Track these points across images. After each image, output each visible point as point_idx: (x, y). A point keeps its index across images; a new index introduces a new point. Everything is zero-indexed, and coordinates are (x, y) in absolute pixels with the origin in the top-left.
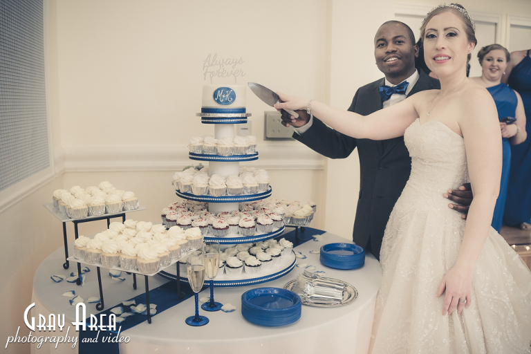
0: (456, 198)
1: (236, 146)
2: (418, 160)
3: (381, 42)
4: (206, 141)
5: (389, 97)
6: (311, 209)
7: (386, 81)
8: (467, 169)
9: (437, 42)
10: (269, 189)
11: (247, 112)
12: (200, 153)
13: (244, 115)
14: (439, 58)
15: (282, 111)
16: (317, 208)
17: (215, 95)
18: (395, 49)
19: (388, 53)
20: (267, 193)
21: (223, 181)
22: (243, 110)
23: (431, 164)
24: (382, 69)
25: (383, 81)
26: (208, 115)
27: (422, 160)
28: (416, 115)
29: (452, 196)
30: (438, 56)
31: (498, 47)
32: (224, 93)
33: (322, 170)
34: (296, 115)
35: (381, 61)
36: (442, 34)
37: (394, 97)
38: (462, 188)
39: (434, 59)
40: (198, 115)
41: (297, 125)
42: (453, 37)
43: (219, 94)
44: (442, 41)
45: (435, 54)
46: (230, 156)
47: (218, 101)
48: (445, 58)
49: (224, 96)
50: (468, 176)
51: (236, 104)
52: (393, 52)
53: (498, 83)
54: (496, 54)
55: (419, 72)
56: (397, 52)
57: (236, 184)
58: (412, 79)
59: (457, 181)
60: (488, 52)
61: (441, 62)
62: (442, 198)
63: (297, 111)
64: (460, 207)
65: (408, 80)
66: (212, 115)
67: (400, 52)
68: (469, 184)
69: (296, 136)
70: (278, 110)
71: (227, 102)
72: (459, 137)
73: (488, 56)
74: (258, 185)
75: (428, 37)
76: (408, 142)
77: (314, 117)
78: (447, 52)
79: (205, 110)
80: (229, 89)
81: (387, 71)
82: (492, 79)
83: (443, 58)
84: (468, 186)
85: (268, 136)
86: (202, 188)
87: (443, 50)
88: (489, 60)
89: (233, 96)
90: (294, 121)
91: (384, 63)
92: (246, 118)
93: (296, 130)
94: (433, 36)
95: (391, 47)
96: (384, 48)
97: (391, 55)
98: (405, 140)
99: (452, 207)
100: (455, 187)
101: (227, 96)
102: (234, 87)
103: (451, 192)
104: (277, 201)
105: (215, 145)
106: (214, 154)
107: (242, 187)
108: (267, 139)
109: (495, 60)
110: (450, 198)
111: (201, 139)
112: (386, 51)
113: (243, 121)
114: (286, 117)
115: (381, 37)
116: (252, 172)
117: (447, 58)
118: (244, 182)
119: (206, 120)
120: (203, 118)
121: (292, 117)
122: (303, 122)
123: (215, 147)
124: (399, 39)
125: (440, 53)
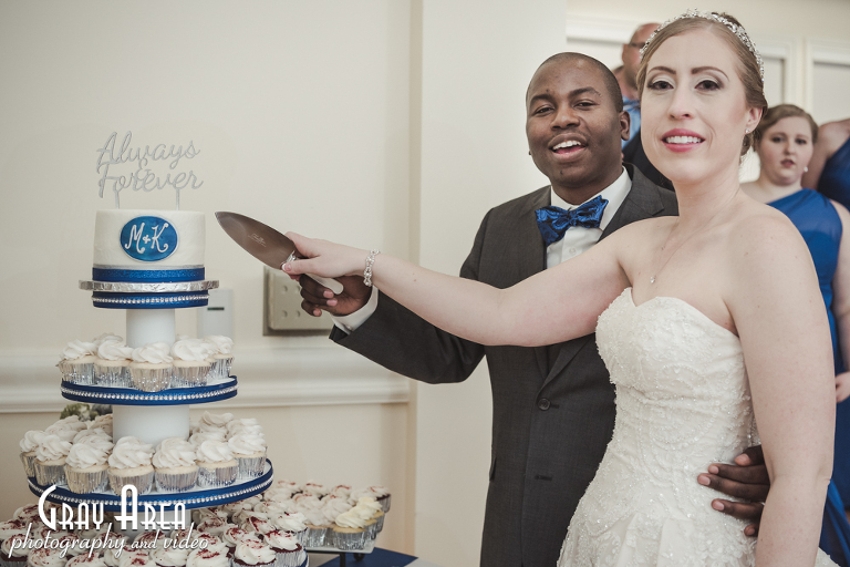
0: (730, 484)
1: (179, 364)
2: (633, 394)
3: (542, 101)
4: (101, 351)
5: (561, 235)
6: (377, 505)
7: (554, 195)
8: (751, 411)
9: (673, 98)
10: (266, 469)
11: (208, 277)
12: (88, 382)
13: (198, 286)
14: (676, 140)
15: (303, 278)
16: (393, 500)
17: (125, 236)
18: (575, 120)
19: (557, 128)
20: (261, 483)
21: (142, 457)
22: (197, 274)
23: (664, 403)
24: (544, 166)
25: (546, 194)
26: (106, 286)
27: (643, 393)
28: (624, 279)
29: (718, 478)
30: (674, 133)
31: (795, 111)
32: (148, 231)
33: (406, 404)
34: (338, 288)
35: (541, 148)
36: (686, 83)
37: (574, 235)
38: (744, 459)
39: (664, 140)
40: (86, 285)
41: (339, 310)
42: (710, 92)
43: (136, 235)
44: (685, 97)
45: (667, 127)
46: (162, 393)
47: (132, 252)
48: (690, 139)
49: (146, 239)
50: (754, 429)
51: (178, 260)
52: (571, 126)
53: (796, 188)
54: (793, 127)
55: (631, 175)
56: (580, 128)
57: (177, 461)
58: (616, 192)
59: (728, 443)
60: (774, 122)
61: (679, 150)
62: (694, 484)
63: (339, 279)
64: (742, 507)
65: (604, 194)
66: (116, 287)
67: (587, 127)
68: (760, 447)
69: (338, 336)
70: (293, 276)
71: (153, 255)
72: (729, 334)
73: (774, 130)
74: (234, 464)
75: (652, 86)
76: (605, 348)
77: (380, 293)
78: (695, 126)
79: (101, 274)
80: (160, 221)
81: (557, 173)
82: (783, 182)
83: (685, 140)
84: (756, 454)
85: (274, 326)
86: (89, 476)
87: (687, 121)
88: (776, 140)
89: (170, 238)
90: (333, 302)
91: (548, 153)
92: (205, 292)
93: (337, 322)
94: (664, 85)
95: (564, 115)
96: (550, 117)
97: (566, 134)
98: (598, 342)
99: (721, 506)
100: (726, 458)
101: (155, 238)
102: (171, 215)
103: (715, 469)
104: (296, 488)
105: (126, 364)
106: (123, 385)
107: (195, 469)
108: (270, 332)
109: (792, 140)
110: (715, 486)
111: (89, 346)
112: (553, 124)
113: (198, 300)
114: (313, 294)
115: (541, 91)
116: (224, 425)
117: (695, 140)
118: (200, 457)
119: (104, 300)
120: (96, 295)
121: (327, 294)
122: (355, 303)
123: (123, 368)
124: (584, 97)
125: (678, 126)
